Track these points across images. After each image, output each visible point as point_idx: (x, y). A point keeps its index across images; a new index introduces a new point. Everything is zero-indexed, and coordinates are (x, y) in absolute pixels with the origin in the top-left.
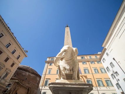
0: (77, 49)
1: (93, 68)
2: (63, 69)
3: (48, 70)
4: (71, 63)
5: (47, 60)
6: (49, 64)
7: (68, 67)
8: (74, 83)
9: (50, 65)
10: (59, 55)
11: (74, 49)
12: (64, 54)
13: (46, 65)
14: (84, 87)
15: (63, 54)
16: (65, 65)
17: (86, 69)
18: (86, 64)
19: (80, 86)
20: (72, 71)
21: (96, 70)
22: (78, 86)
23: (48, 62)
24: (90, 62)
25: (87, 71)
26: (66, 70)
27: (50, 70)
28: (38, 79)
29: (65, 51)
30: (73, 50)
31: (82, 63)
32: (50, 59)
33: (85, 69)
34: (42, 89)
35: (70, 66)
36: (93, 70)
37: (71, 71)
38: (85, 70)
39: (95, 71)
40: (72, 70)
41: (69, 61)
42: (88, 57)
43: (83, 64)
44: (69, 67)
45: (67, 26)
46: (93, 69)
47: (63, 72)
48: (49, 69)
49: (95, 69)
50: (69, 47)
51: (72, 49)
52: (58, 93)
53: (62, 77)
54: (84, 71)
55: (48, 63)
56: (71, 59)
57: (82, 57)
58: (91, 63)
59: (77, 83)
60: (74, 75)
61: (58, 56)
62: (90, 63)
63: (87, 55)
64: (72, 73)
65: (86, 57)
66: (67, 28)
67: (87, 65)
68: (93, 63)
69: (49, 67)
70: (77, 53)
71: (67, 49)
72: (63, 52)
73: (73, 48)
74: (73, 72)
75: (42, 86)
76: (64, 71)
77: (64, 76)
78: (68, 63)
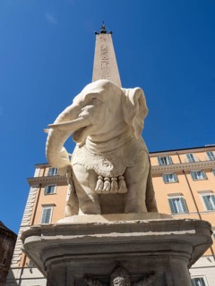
0: (142, 92)
1: (199, 192)
2: (88, 179)
3: (41, 210)
4: (121, 152)
5: (36, 175)
6: (43, 189)
7: (105, 169)
8: (133, 222)
9: (49, 192)
10: (66, 115)
11: (130, 92)
12: (89, 110)
13: (33, 191)
14: (175, 233)
15: (84, 113)
16: (95, 162)
17: (178, 200)
18: (178, 182)
19: (157, 234)
20: (123, 183)
21: (211, 199)
22: (150, 233)
23: (40, 183)
24: (189, 172)
25: (179, 205)
26: (99, 181)
27: (47, 208)
28: (7, 245)
29: (92, 99)
30: (124, 98)
31: (161, 178)
32: (47, 169)
33: (174, 200)
34: (20, 279)
35: (113, 164)
36: (202, 200)
37: (118, 181)
38: (172, 202)
39: (207, 205)
40: (124, 177)
41: (112, 145)
42: (184, 158)
43: (166, 181)
44: (111, 168)
45: (104, 32)
46: (201, 196)
47: (87, 190)
48: (43, 206)
49: (209, 197)
50: (108, 84)
51: (123, 94)
52: (66, 268)
53: (84, 207)
54: (171, 207)
55: (41, 186)
56: (118, 137)
57: (163, 160)
58: (195, 178)
59: (145, 221)
60: (133, 195)
61: (63, 119)
62: (189, 176)
63: (177, 150)
64: (123, 190)
65: (175, 159)
66: (101, 35)
67: (181, 186)
68: (202, 177)
69: (45, 199)
70: (144, 111)
71: (98, 91)
72: (82, 104)
73: (127, 90)
74: (128, 186)
75: (23, 268)
76: (92, 185)
77: (90, 205)
78: (107, 155)
